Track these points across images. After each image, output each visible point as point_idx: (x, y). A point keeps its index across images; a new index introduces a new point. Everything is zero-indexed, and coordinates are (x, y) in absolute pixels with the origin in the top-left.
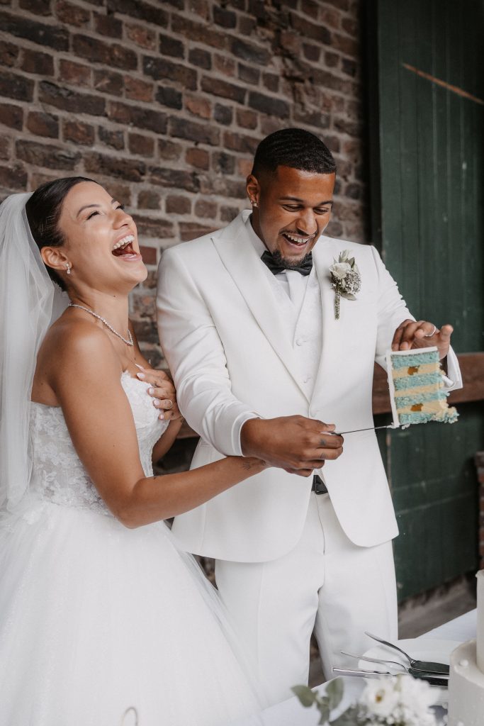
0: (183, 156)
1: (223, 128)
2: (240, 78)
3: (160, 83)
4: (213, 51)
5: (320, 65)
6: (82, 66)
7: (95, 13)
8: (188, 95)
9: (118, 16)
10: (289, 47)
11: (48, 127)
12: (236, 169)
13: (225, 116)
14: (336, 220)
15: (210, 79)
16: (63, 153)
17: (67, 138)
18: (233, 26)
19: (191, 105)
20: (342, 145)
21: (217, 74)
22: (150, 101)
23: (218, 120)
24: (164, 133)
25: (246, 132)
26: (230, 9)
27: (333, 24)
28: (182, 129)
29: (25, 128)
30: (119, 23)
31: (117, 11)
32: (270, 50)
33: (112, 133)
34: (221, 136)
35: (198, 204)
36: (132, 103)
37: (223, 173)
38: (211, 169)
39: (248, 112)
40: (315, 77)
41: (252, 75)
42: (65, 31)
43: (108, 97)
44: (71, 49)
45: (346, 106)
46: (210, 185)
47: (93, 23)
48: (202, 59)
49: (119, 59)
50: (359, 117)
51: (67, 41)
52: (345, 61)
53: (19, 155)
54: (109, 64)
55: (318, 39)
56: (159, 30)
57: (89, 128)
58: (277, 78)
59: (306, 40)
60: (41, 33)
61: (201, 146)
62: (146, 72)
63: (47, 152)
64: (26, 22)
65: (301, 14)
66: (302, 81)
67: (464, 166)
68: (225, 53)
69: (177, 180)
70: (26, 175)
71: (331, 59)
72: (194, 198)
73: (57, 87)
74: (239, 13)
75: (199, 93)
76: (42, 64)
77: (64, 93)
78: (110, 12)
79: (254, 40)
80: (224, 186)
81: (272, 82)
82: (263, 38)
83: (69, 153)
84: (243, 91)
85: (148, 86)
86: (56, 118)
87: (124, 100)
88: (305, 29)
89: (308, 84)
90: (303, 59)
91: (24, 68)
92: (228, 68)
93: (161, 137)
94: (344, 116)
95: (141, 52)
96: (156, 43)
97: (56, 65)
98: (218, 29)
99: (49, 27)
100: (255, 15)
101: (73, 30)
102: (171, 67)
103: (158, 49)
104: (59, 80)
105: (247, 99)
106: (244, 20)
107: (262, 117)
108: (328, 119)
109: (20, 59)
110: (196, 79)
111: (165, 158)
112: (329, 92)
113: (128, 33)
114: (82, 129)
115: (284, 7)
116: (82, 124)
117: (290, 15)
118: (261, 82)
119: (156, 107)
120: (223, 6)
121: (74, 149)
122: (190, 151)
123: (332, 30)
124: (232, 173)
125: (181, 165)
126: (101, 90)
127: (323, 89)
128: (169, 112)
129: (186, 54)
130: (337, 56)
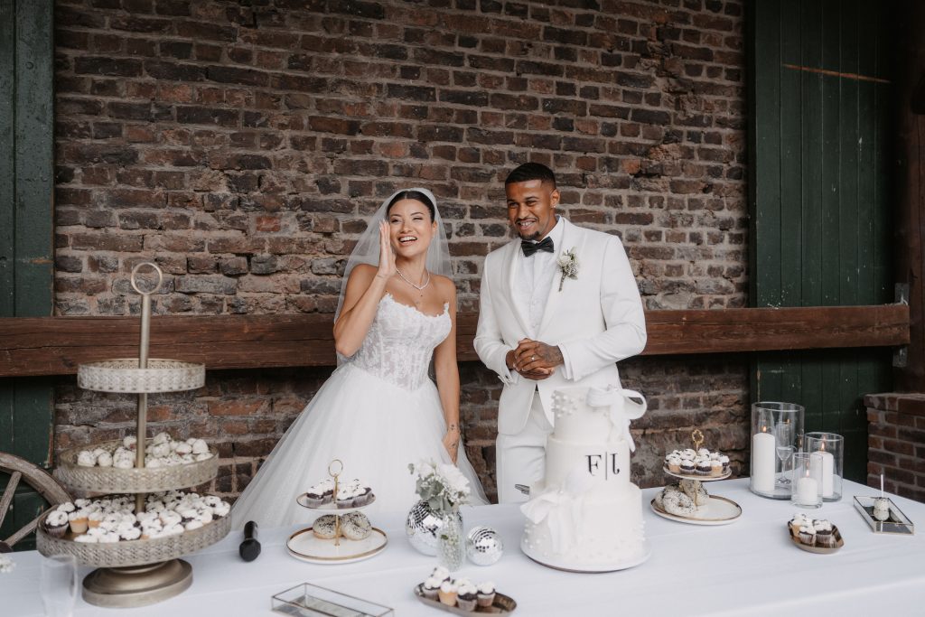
0: (574, 163)
1: (608, 139)
2: (624, 101)
3: (556, 115)
4: (599, 85)
5: (703, 78)
6: (496, 114)
7: (507, 77)
8: (578, 120)
9: (524, 76)
10: (672, 70)
11: (473, 156)
12: (620, 167)
13: (610, 131)
14: (717, 197)
15: (597, 106)
16: (481, 171)
17: (485, 162)
18: (619, 64)
19: (580, 127)
20: (723, 138)
21: (604, 101)
22: (548, 129)
23: (603, 134)
24: (559, 149)
25: (629, 139)
26: (616, 52)
27: (715, 44)
28: (572, 145)
29: (457, 159)
30: (526, 80)
31: (524, 72)
32: (654, 75)
33: (517, 154)
34: (607, 145)
35: (585, 196)
36: (533, 132)
37: (609, 171)
38: (597, 169)
39: (632, 124)
40: (696, 89)
41: (636, 97)
42: (486, 94)
43: (515, 131)
44: (490, 104)
45: (729, 106)
46: (596, 182)
47: (505, 84)
48: (591, 93)
49: (524, 105)
50: (742, 113)
51: (487, 99)
52: (728, 71)
53: (452, 176)
54: (516, 109)
55: (699, 59)
56: (556, 79)
57: (501, 153)
58: (659, 95)
59: (688, 61)
60: (469, 98)
61: (588, 155)
62: (545, 109)
63: (471, 172)
64: (459, 92)
65: (682, 42)
66: (686, 93)
67: (860, 141)
68: (612, 85)
69: (570, 181)
70: (457, 188)
71: (713, 72)
72: (582, 192)
73: (480, 130)
74: (623, 54)
75: (589, 117)
76: (468, 117)
77: (484, 133)
78: (518, 74)
79: (638, 71)
80: (609, 181)
81: (654, 99)
82: (646, 67)
83: (487, 171)
84: (627, 110)
85: (545, 119)
86: (478, 150)
87: (527, 131)
88: (685, 52)
89: (690, 94)
90: (686, 76)
91: (457, 122)
92: (614, 95)
93: (556, 152)
94: (727, 115)
95: (540, 97)
96: (554, 88)
97: (479, 116)
98: (606, 69)
99: (475, 93)
100: (637, 52)
101: (491, 91)
102: (565, 103)
103: (555, 92)
104: (481, 125)
105: (630, 115)
106: (627, 58)
107: (644, 127)
108: (710, 119)
109: (454, 116)
110: (585, 108)
111: (559, 167)
112: (710, 98)
113: (532, 86)
114: (496, 154)
115: (667, 41)
116: (496, 151)
117: (672, 45)
118: (643, 100)
119: (552, 132)
120: (611, 51)
121: (490, 168)
122: (579, 159)
123: (713, 49)
124: (616, 171)
125: (572, 170)
126: (511, 127)
127: (705, 97)
128: (562, 134)
129: (578, 92)
130: (721, 68)
